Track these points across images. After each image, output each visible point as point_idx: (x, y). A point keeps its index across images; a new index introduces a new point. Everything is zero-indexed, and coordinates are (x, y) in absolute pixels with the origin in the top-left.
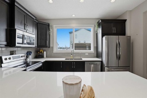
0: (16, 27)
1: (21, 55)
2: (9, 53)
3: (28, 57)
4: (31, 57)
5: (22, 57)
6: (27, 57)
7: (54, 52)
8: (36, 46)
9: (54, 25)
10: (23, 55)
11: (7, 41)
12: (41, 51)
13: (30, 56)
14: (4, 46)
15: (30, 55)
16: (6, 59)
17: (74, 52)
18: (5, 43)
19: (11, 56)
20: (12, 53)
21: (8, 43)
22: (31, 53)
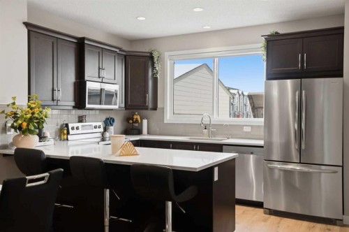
0: (86, 78)
1: (94, 124)
2: (77, 120)
3: (108, 129)
4: (113, 131)
5: (95, 127)
6: (105, 130)
7: (165, 122)
8: (123, 105)
9: (166, 53)
10: (98, 124)
11: (75, 100)
12: (135, 117)
13: (112, 128)
14: (71, 108)
15: (112, 125)
16: (73, 128)
17: (212, 123)
18: (73, 104)
19: (80, 125)
20: (81, 120)
21: (76, 104)
22: (113, 121)
